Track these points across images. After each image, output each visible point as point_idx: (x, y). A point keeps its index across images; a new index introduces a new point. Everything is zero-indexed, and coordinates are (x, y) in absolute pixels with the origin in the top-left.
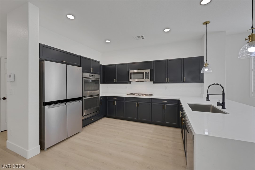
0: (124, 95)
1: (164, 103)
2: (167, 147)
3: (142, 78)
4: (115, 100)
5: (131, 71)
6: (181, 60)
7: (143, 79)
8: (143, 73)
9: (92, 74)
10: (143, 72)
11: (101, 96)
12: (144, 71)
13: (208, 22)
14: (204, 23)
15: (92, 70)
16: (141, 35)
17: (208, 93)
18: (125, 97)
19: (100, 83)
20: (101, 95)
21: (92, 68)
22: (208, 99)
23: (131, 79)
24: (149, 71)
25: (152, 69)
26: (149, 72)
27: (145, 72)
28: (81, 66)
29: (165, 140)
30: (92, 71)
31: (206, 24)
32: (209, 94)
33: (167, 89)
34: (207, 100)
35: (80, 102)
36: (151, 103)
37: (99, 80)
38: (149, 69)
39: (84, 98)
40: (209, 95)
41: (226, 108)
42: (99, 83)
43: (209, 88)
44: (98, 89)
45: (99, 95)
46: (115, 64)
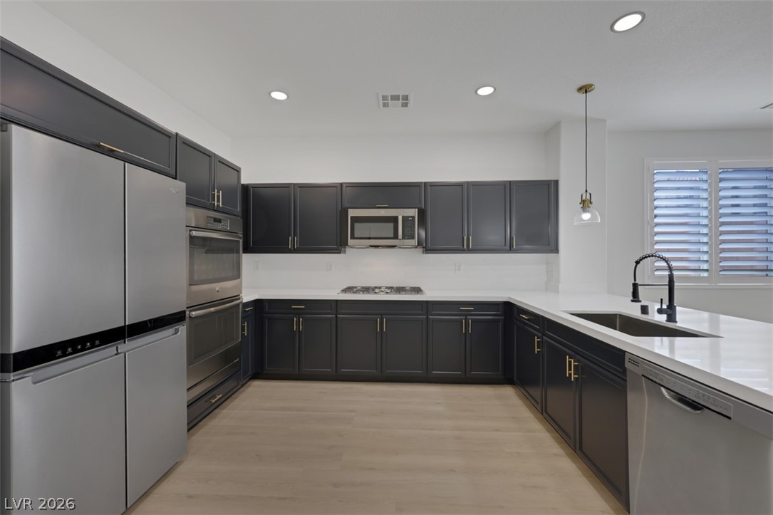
0: (333, 294)
1: (466, 314)
2: (518, 453)
3: (392, 236)
4: (298, 313)
5: (352, 213)
6: (505, 186)
7: (396, 237)
8: (395, 219)
9: (217, 215)
10: (397, 217)
11: (244, 301)
12: (400, 213)
13: (591, 85)
14: (580, 89)
15: (218, 196)
16: (404, 94)
17: (635, 280)
18: (337, 301)
19: (244, 253)
20: (247, 297)
21: (218, 192)
22: (635, 297)
23: (353, 237)
24: (413, 212)
25: (423, 207)
26: (413, 217)
27: (403, 217)
28: (178, 178)
29: (497, 430)
30: (218, 201)
31: (586, 92)
32: (640, 283)
33: (459, 270)
34: (632, 301)
35: (176, 333)
36: (425, 317)
37: (241, 241)
38: (415, 208)
39: (190, 311)
40: (640, 287)
41: (677, 320)
42: (239, 253)
43: (638, 265)
44: (238, 275)
45: (237, 297)
46: (294, 184)
